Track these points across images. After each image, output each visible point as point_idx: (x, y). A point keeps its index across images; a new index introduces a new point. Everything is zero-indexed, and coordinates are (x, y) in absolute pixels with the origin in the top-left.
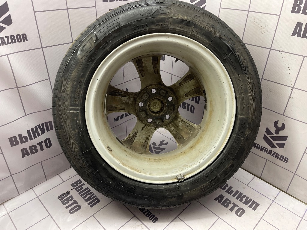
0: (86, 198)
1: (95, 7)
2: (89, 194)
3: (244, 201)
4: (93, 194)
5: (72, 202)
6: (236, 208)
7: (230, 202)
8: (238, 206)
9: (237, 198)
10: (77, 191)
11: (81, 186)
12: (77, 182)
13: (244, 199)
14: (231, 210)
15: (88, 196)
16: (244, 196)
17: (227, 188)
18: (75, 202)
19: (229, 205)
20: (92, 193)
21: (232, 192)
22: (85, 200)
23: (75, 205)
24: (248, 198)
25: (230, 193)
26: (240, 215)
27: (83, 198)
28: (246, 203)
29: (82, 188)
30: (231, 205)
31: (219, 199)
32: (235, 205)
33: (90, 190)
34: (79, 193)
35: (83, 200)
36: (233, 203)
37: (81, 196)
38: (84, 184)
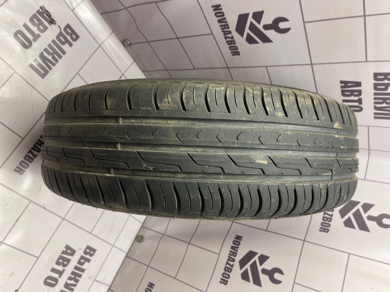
0: (45, 54)
1: (366, 61)
2: (54, 58)
3: (69, 282)
4: (54, 65)
5: (37, 32)
6: (56, 276)
7: (65, 266)
8: (60, 277)
9: (73, 273)
10: (58, 37)
11: (67, 41)
12: (73, 32)
13: (72, 282)
14: (53, 270)
15: (50, 57)
16: (77, 281)
17: (87, 256)
18: (36, 37)
20: (57, 61)
21: (82, 264)
22: (42, 53)
23: (31, 37)
24: (75, 285)
25: (79, 263)
26: (46, 283)
27: (46, 50)
28: (67, 285)
29: (63, 44)
31: (69, 251)
32: (61, 273)
33: (60, 57)
34: (53, 41)
35: (42, 50)
36: (64, 270)
37: (50, 46)
38: (71, 45)
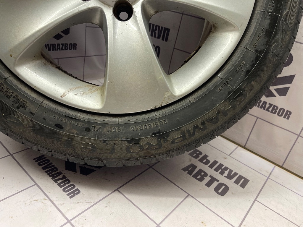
3: (226, 174)
6: (215, 184)
9: (216, 170)
16: (226, 168)
19: (204, 179)
24: (231, 171)
25: (206, 163)
30: (207, 179)
31: (190, 169)
36: (210, 176)
